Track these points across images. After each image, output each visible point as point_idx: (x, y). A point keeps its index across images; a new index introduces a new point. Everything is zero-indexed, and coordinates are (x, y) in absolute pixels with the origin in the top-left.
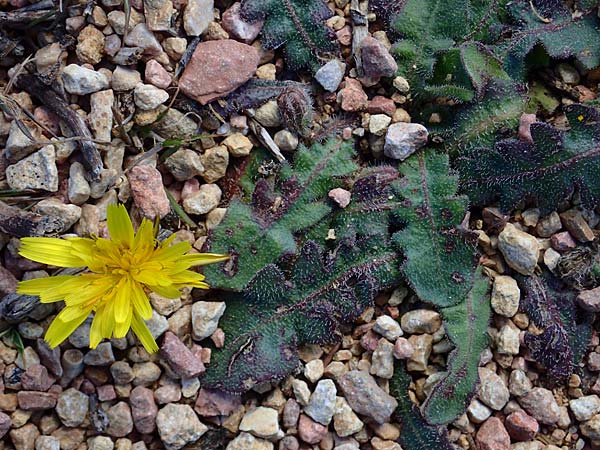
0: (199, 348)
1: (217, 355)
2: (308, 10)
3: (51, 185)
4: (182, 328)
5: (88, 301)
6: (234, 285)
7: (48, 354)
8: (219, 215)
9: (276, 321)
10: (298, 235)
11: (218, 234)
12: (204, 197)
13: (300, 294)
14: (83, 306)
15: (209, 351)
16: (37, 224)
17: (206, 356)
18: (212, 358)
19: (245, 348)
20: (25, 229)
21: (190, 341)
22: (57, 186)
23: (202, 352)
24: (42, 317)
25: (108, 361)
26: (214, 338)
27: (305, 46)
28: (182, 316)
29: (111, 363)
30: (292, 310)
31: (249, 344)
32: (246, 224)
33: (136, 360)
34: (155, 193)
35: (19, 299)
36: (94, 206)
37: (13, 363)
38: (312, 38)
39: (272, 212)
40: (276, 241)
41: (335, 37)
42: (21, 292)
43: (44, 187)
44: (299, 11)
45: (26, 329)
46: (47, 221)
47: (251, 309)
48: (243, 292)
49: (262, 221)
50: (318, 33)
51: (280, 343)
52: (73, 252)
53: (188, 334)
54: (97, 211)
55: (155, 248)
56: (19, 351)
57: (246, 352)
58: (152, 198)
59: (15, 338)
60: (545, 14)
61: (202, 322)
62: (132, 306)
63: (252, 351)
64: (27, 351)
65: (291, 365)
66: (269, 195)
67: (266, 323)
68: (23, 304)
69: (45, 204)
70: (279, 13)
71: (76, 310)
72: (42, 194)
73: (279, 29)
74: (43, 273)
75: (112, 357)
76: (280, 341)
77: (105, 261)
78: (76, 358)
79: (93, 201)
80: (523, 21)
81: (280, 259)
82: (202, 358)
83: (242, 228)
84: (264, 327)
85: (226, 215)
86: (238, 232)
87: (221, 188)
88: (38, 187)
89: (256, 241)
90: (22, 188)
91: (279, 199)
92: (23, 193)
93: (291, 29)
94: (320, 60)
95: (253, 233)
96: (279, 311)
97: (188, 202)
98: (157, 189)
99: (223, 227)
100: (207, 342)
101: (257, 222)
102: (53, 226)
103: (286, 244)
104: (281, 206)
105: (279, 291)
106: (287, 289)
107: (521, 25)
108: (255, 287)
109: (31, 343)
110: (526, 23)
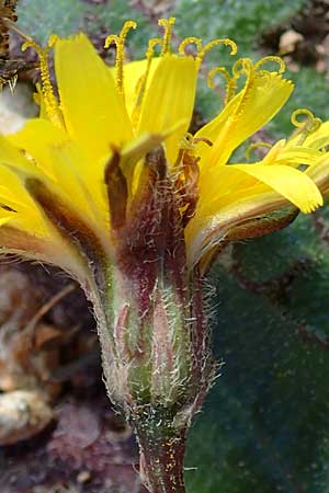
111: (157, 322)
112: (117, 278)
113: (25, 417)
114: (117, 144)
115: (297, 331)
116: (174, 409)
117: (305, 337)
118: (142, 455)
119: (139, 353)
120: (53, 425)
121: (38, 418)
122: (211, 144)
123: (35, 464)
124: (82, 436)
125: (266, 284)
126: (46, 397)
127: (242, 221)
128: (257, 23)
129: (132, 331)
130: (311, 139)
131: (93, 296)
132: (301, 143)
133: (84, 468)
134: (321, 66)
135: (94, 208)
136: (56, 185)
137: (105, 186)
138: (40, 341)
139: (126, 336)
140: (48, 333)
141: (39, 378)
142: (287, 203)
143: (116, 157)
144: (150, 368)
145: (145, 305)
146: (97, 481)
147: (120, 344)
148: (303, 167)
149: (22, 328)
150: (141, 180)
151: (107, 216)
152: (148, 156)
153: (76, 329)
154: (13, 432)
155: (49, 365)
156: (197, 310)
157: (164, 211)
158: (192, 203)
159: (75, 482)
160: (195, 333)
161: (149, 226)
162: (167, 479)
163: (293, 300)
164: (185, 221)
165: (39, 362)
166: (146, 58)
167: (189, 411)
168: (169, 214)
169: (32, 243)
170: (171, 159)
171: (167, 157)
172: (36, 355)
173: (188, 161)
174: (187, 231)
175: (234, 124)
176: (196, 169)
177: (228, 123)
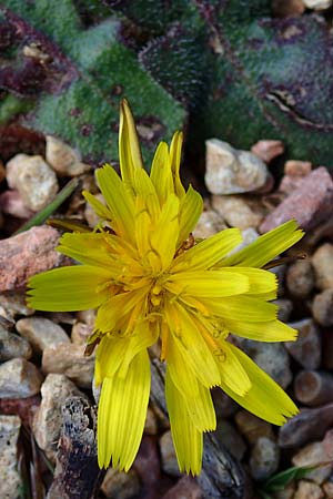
0: (286, 181)
1: (296, 152)
3: (9, 427)
4: (253, 209)
5: (209, 346)
6: (177, 123)
7: (304, 428)
8: (57, 152)
9: (237, 53)
10: (88, 21)
11: (90, 150)
12: (28, 177)
13: (190, 15)
14: (221, 356)
15: (290, 165)
16: (76, 444)
17: (300, 169)
18: (302, 159)
19: (284, 102)
20: (84, 464)
21: (274, 196)
22: (11, 418)
23: (293, 175)
24: (240, 441)
25: (312, 329)
26: (267, 157)
28: (233, 209)
29: (317, 325)
30: (218, 28)
31: (278, 97)
32: (71, 103)
33: (309, 282)
34: (20, 250)
35: (210, 476)
36: (45, 353)
37: (321, 486)
39: (50, 61)
40: (100, 53)
42: (197, 468)
43: (14, 440)
45: (262, 466)
46: (69, 426)
47: (217, 97)
48: (189, 109)
49: (65, 78)
51: (275, 46)
52: (122, 374)
53: (262, 198)
54: (53, 346)
55: (112, 232)
56: (301, 477)
57: (291, 100)
58: (27, 254)
59: (278, 483)
61: (242, 176)
62: (217, 266)
63: (290, 89)
64: (301, 462)
65: (311, 27)
66: (20, 66)
67: (241, 69)
68: (220, 468)
69: (43, 436)
71: (227, 368)
72: (25, 440)
74: (165, 440)
75: (306, 322)
76: (269, 46)
77: (136, 319)
78: (310, 383)
79: (35, 357)
81: (130, 46)
82: (304, 175)
83: (78, 111)
84: (247, 74)
85: (58, 136)
86: (86, 115)
87: (12, 156)
88: (14, 449)
89: (101, 85)
90: (18, 478)
91: (27, 51)
92: (25, 474)
95: (86, 93)
96: (219, 50)
97: (36, 203)
98: (13, 247)
99: (78, 142)
100: (275, 167)
101: (67, 85)
102: (79, 415)
103: (105, 36)
104: (39, 47)
105: (185, 46)
106: (181, 33)
108: (180, 87)
109: (286, 456)
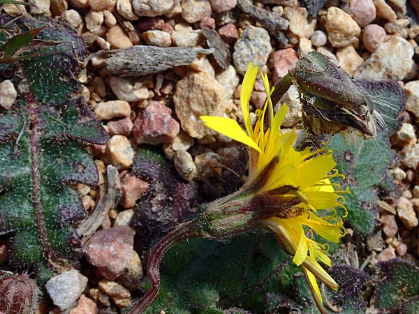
2: (57, 202)
27: (39, 243)
38: (51, 237)
41: (78, 246)
44: (46, 198)
50: (59, 233)
60: (335, 300)
70: (21, 192)
73: (14, 213)
80: (308, 300)
93: (28, 217)
94: (51, 266)
107: (304, 305)
110: (310, 304)
111: (238, 216)
112: (250, 197)
113: (187, 172)
114: (300, 189)
115: (245, 265)
116: (208, 231)
117: (244, 268)
118: (188, 223)
119: (225, 213)
120: (187, 182)
121: (188, 176)
122: (308, 218)
123: (171, 179)
124: (186, 193)
125: (259, 249)
126: (196, 177)
127: (283, 237)
128: (353, 218)
129: (233, 208)
130: (319, 252)
131: (241, 190)
132: (317, 249)
133: (174, 198)
134: (343, 245)
135: (274, 183)
136: (278, 167)
137: (283, 186)
138: (216, 169)
139: (230, 207)
140: (219, 171)
141: (202, 172)
142: (295, 252)
143: (296, 189)
144: (221, 218)
145: (243, 210)
146: (170, 204)
147: (227, 205)
148: (309, 255)
149: (219, 162)
150: (288, 197)
151: (272, 188)
152: (297, 198)
153: (224, 181)
154: (180, 169)
155: (207, 174)
156: (246, 229)
157: (279, 208)
158: (285, 217)
159: (168, 197)
160: (237, 230)
161: (272, 204)
162: (182, 234)
163: (256, 260)
164: (278, 216)
165: (208, 171)
166: (332, 182)
167: (209, 236)
168: (279, 210)
169: (255, 163)
170: (299, 206)
171: (300, 204)
172: (210, 169)
173: (300, 211)
174: (275, 218)
175: (317, 225)
176: (297, 215)
177: (317, 222)
